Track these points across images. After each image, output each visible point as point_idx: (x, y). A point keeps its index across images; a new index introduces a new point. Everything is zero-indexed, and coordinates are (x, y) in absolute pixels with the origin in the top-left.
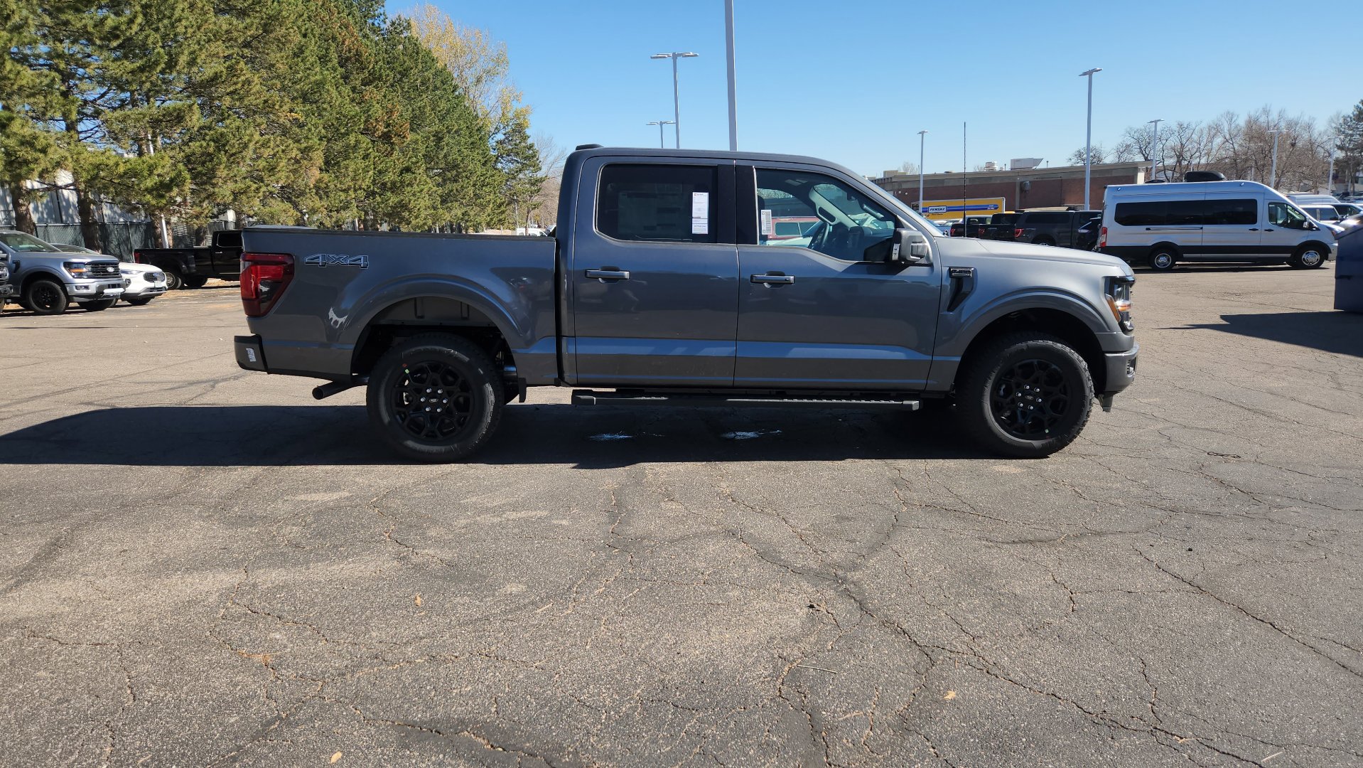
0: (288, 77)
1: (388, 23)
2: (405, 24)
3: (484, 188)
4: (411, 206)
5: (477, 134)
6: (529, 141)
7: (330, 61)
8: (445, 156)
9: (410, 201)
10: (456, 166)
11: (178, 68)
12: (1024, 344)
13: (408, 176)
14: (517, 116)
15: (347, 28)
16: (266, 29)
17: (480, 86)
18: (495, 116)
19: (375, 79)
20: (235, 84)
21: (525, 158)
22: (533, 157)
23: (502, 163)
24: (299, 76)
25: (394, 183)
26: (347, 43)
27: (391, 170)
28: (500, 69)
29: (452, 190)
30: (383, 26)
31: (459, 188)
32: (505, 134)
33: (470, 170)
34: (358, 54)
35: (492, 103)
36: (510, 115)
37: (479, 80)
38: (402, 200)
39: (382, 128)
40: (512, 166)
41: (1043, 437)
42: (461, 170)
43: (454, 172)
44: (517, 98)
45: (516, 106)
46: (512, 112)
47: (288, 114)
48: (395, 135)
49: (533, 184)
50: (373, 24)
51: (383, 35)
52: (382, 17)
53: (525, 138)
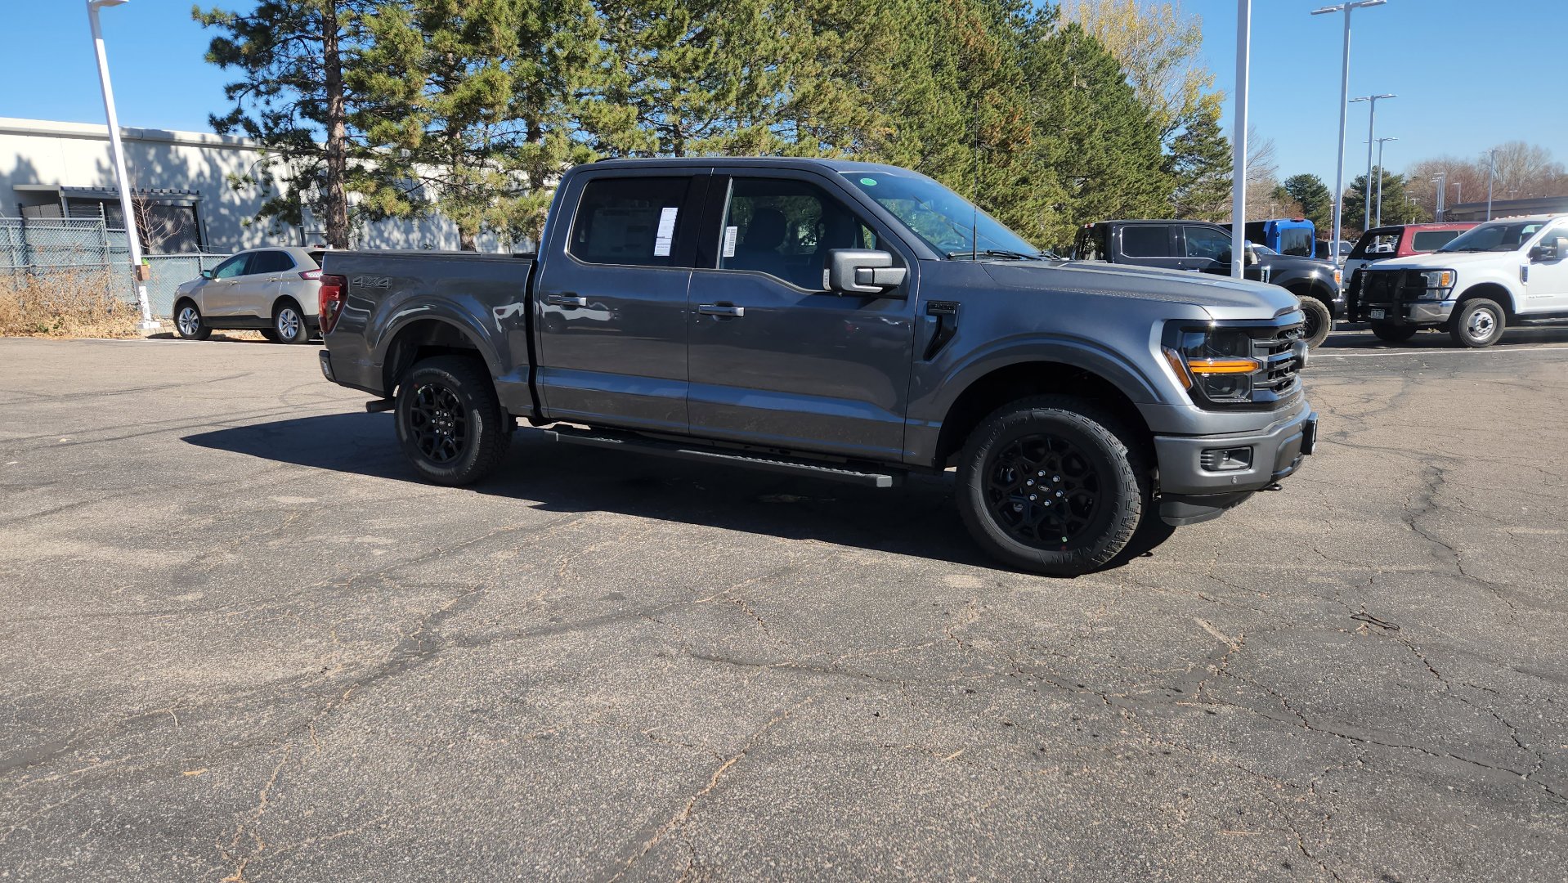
0: (888, 88)
1: (1034, 12)
2: (1053, 11)
3: (1138, 197)
4: (1023, 222)
5: (1144, 131)
6: (1220, 135)
7: (946, 65)
8: (1089, 162)
9: (1022, 217)
10: (1100, 173)
11: (758, 92)
12: (1027, 412)
13: (1023, 189)
14: (1204, 105)
15: (974, 26)
16: (868, 39)
17: (1162, 72)
18: (1175, 109)
19: (999, 81)
20: (822, 102)
21: (1211, 157)
22: (1221, 155)
23: (1180, 164)
24: (900, 86)
25: (1005, 197)
26: (971, 43)
27: (1000, 182)
28: (1190, 48)
29: (1092, 202)
30: (1028, 17)
31: (1102, 199)
32: (1187, 129)
33: (1119, 176)
34: (983, 55)
35: (1173, 92)
36: (1195, 104)
37: (1160, 66)
38: (1013, 216)
39: (998, 136)
40: (1194, 168)
41: (1058, 546)
42: (1106, 177)
43: (1098, 180)
44: (1207, 83)
45: (1204, 93)
46: (1198, 100)
47: (882, 129)
48: (1013, 142)
49: (1218, 189)
50: (1016, 16)
51: (1026, 27)
52: (1027, 7)
53: (1214, 131)
